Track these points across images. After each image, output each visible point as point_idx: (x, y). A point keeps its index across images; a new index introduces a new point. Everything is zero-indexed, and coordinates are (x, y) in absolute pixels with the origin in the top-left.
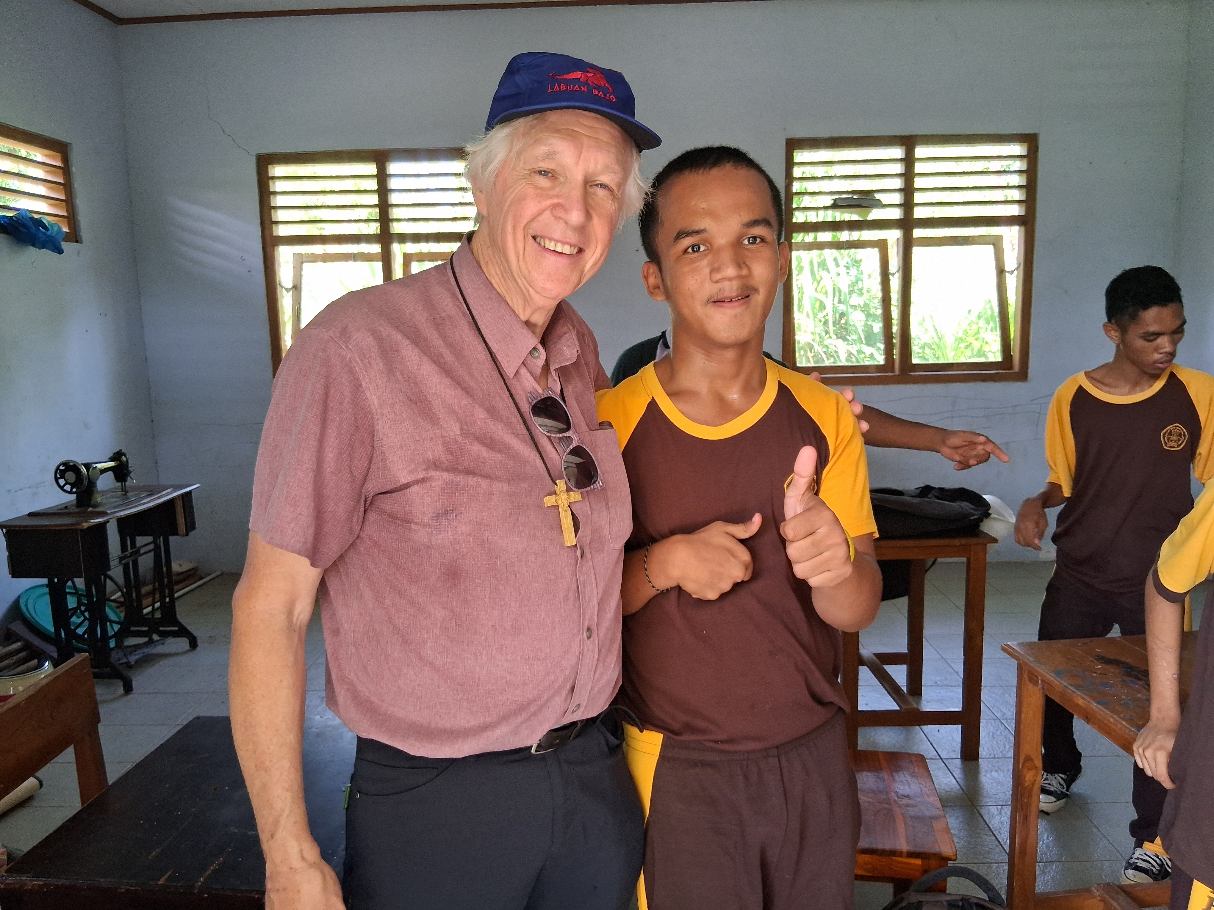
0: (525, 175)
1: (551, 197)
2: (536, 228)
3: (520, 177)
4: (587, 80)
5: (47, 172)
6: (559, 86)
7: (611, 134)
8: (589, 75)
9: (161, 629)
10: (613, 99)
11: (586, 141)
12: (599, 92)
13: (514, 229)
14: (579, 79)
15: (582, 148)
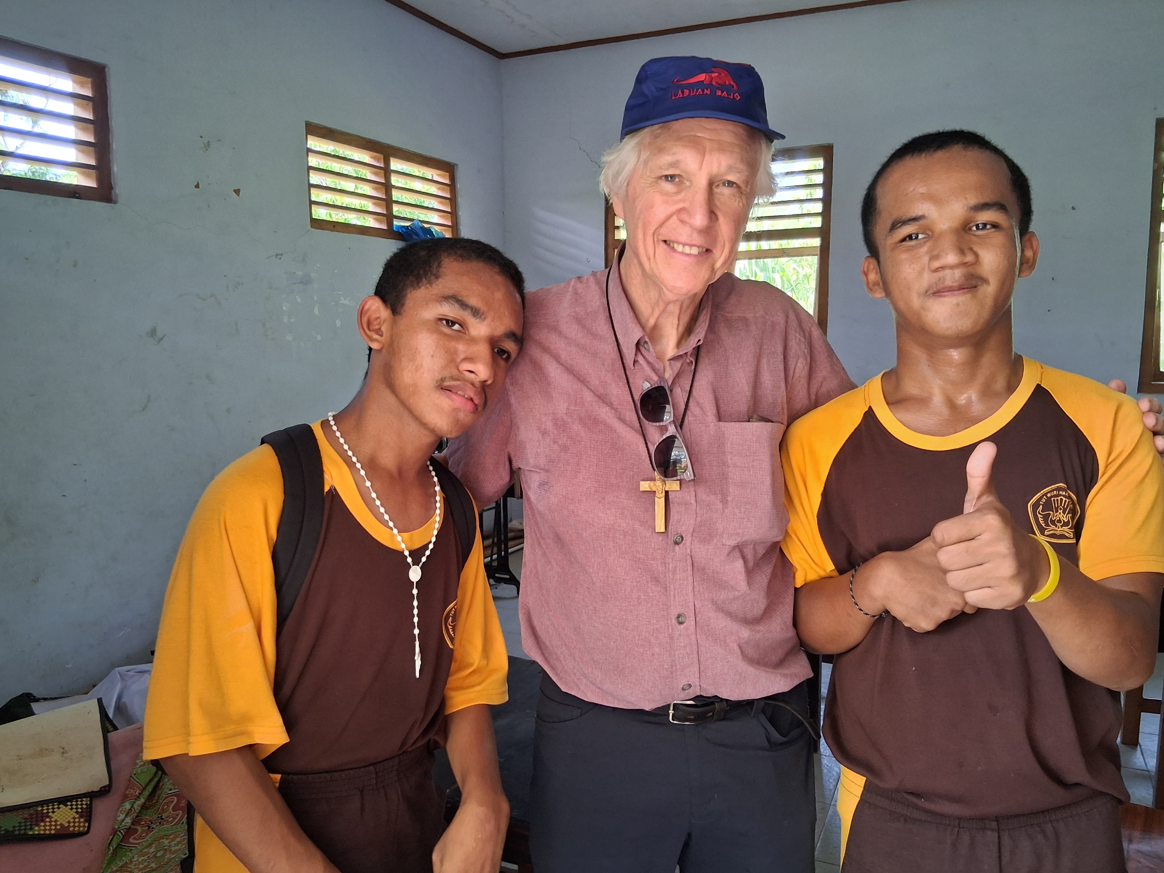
0: (652, 182)
1: (676, 203)
2: (665, 233)
3: (648, 185)
4: (711, 81)
5: (439, 189)
6: (683, 93)
7: (734, 133)
8: (713, 75)
9: (497, 575)
10: (737, 97)
11: (708, 144)
12: (722, 92)
13: (644, 235)
14: (703, 81)
15: (705, 152)
